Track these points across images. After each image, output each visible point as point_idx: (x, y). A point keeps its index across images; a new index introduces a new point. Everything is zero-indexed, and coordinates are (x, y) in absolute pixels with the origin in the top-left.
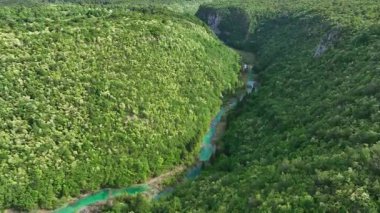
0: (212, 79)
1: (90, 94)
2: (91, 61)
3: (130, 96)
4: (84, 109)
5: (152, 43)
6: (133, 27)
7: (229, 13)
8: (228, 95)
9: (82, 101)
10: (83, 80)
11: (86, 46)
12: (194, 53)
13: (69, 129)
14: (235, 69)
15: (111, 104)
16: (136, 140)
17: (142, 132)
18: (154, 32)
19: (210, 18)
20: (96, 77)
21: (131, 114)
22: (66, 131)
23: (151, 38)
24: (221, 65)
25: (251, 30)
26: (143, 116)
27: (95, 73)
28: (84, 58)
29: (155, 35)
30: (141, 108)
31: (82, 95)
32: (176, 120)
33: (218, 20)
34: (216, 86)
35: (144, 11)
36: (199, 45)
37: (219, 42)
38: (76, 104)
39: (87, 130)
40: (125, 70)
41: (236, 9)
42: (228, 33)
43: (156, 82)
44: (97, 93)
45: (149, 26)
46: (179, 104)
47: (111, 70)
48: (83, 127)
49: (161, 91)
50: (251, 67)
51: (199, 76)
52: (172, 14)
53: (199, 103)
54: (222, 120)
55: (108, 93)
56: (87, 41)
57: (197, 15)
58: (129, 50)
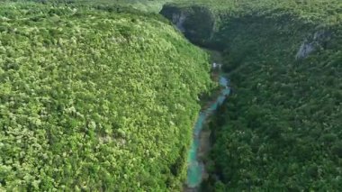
0: (187, 82)
1: (49, 112)
2: (51, 69)
3: (100, 111)
4: (43, 133)
5: (122, 45)
6: (101, 26)
7: (193, 12)
8: (205, 99)
9: (39, 122)
10: (40, 93)
11: (45, 50)
12: (167, 54)
13: (21, 161)
14: (206, 69)
15: (77, 124)
16: (111, 170)
17: (118, 157)
18: (124, 32)
19: (175, 17)
20: (57, 89)
21: (104, 134)
22: (17, 164)
23: (121, 39)
24: (193, 64)
25: (216, 28)
26: (117, 136)
27: (56, 83)
28: (42, 65)
29: (126, 36)
30: (115, 126)
31: (39, 113)
32: (157, 137)
33: (182, 18)
34: (192, 88)
35: (110, 10)
36: (170, 45)
37: (187, 41)
38: (31, 127)
39: (46, 161)
40: (94, 77)
41: (199, 8)
42: (192, 32)
43: (130, 90)
45: (118, 26)
46: (158, 114)
47: (77, 78)
48: (40, 158)
49: (136, 101)
50: (220, 66)
51: (175, 79)
52: (139, 13)
53: (178, 111)
55: (73, 109)
56: (46, 44)
57: (161, 13)
58: (98, 54)
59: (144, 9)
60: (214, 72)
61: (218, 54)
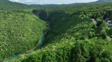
0: (40, 28)
1: (8, 32)
2: (6, 24)
3: (19, 32)
4: (7, 36)
5: (23, 19)
6: (17, 15)
7: (41, 11)
8: (44, 31)
9: (6, 34)
10: (5, 29)
11: (4, 20)
12: (34, 21)
13: (3, 41)
14: (45, 25)
15: (15, 34)
16: (23, 42)
17: (24, 40)
18: (23, 16)
19: (36, 13)
20: (9, 28)
21: (21, 36)
22: (3, 42)
23: (22, 18)
24: (41, 24)
25: (48, 16)
26: (24, 37)
27: (8, 27)
28: (4, 23)
29: (23, 17)
30: (23, 35)
31: (6, 32)
32: (32, 37)
33: (39, 13)
34: (41, 29)
35: (17, 12)
36: (35, 20)
37: (40, 19)
38: (4, 35)
39: (9, 41)
40: (17, 26)
41: (43, 11)
42: (42, 17)
43: (25, 28)
44: (10, 32)
45: (21, 15)
46: (32, 33)
47: (13, 26)
49: (27, 31)
50: (49, 25)
51: (36, 27)
53: (37, 33)
54: (44, 37)
55: (13, 31)
56: (4, 19)
57: (32, 12)
58: (17, 21)
59: (27, 11)
60: (47, 26)
61: (49, 22)
